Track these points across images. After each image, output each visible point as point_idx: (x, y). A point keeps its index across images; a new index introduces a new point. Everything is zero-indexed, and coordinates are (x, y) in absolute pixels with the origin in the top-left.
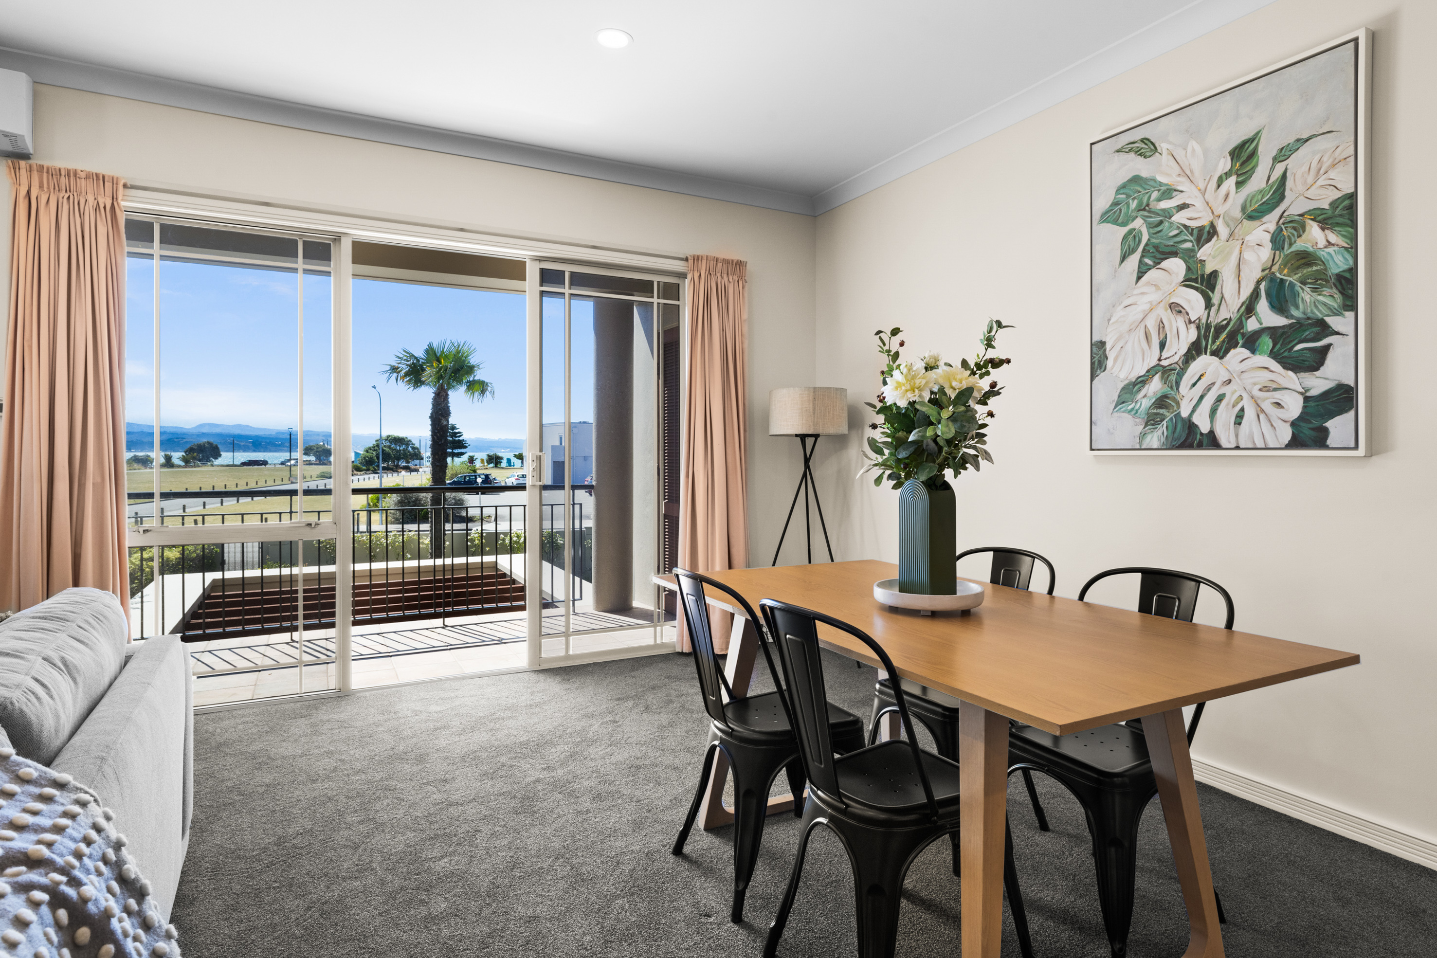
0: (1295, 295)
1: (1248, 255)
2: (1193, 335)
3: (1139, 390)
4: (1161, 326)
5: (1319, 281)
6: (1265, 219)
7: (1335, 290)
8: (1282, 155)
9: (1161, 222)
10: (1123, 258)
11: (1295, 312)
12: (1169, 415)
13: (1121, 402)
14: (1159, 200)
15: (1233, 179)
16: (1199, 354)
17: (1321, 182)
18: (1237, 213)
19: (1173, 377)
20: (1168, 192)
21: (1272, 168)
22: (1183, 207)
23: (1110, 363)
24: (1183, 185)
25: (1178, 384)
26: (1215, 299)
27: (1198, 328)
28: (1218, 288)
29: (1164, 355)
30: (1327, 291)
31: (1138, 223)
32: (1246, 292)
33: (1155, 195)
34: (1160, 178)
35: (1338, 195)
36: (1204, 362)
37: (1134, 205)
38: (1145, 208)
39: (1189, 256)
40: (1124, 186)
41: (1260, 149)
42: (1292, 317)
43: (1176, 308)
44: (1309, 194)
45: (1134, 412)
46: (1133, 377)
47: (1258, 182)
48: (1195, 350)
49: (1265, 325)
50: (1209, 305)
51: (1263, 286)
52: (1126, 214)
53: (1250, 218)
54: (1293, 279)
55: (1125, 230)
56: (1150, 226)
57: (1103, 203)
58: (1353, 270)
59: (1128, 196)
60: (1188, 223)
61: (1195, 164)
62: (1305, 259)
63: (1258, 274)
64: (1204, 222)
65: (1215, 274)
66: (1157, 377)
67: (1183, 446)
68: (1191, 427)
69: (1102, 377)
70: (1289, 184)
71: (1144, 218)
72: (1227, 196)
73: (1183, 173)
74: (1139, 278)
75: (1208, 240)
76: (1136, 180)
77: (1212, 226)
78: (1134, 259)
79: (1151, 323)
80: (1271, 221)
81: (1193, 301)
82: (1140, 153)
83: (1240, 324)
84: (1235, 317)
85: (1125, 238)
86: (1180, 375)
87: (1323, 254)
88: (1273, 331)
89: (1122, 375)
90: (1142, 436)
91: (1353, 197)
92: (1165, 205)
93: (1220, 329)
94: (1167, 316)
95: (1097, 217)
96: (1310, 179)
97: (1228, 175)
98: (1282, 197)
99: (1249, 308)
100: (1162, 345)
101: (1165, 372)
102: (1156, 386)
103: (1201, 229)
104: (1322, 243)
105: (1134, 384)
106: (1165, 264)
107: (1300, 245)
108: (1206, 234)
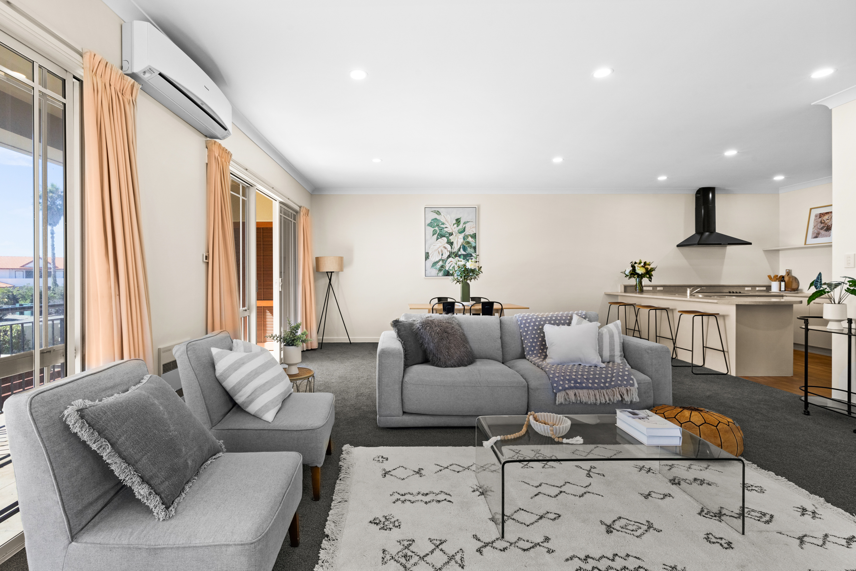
0: (467, 249)
1: (459, 240)
2: (449, 254)
3: (437, 264)
4: (442, 251)
5: (471, 247)
6: (462, 234)
7: (473, 249)
8: (465, 223)
9: (442, 229)
10: (433, 235)
11: (467, 252)
12: (444, 269)
13: (433, 266)
14: (441, 225)
15: (456, 225)
16: (450, 257)
17: (471, 230)
18: (457, 232)
19: (445, 262)
20: (443, 224)
21: (463, 225)
22: (446, 227)
23: (430, 257)
24: (446, 223)
25: (445, 263)
26: (453, 247)
27: (450, 252)
28: (453, 245)
29: (443, 257)
30: (472, 249)
31: (436, 228)
32: (459, 247)
33: (440, 223)
34: (441, 220)
35: (474, 233)
36: (450, 259)
37: (436, 224)
38: (438, 225)
39: (448, 238)
40: (433, 219)
41: (461, 221)
42: (466, 252)
43: (445, 248)
44: (469, 231)
45: (436, 268)
46: (436, 261)
47: (461, 227)
48: (449, 257)
49: (462, 253)
50: (452, 248)
51: (462, 246)
52: (434, 226)
53: (459, 233)
54: (466, 246)
55: (434, 229)
56: (439, 229)
57: (428, 221)
58: (476, 246)
59: (434, 222)
60: (447, 231)
61: (449, 220)
62: (468, 243)
63: (461, 244)
64: (451, 231)
65: (453, 242)
66: (441, 261)
67: (447, 276)
68: (448, 272)
69: (428, 260)
70: (466, 229)
71: (438, 228)
72: (455, 228)
73: (446, 221)
74: (437, 240)
75: (451, 235)
76: (436, 219)
77: (452, 233)
78: (436, 236)
79: (440, 250)
80: (463, 235)
81: (448, 247)
82: (436, 213)
83: (458, 253)
84: (457, 251)
85: (434, 231)
86: (446, 261)
87: (471, 242)
88: (463, 255)
89: (433, 260)
90: (438, 274)
91: (476, 234)
92: (442, 226)
93: (454, 253)
94: (443, 249)
95: (426, 224)
96: (469, 229)
97: (455, 224)
98: (465, 231)
99: (459, 250)
100: (442, 255)
101: (443, 260)
102: (441, 263)
103: (450, 233)
104: (471, 241)
105: (436, 262)
106: (442, 238)
107: (468, 240)
108: (451, 234)
